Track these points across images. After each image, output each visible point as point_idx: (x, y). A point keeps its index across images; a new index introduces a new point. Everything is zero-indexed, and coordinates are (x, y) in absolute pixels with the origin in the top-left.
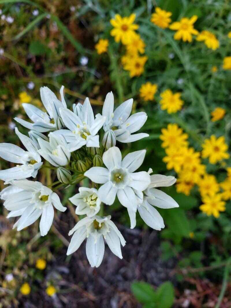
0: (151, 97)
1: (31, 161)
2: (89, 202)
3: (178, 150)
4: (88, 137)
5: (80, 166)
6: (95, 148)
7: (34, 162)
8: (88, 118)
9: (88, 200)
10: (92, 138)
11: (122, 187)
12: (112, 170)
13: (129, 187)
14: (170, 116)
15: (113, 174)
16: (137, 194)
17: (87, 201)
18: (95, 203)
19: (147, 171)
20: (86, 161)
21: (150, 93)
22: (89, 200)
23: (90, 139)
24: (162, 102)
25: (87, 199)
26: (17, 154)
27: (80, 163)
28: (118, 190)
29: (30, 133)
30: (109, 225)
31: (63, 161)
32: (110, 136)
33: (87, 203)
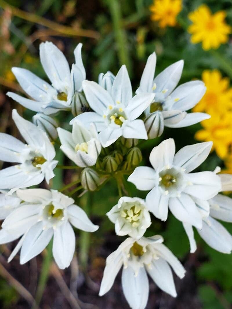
0: (171, 21)
1: (36, 159)
2: (131, 218)
3: (222, 117)
4: (125, 122)
5: (110, 164)
6: (133, 139)
7: (40, 160)
8: (122, 95)
9: (129, 214)
10: (131, 124)
11: (176, 193)
12: (161, 171)
13: (186, 194)
14: (208, 54)
15: (162, 175)
16: (198, 204)
17: (128, 216)
18: (139, 218)
19: (213, 170)
20: (116, 156)
21: (169, 13)
22: (131, 214)
23: (128, 126)
24: (192, 29)
25: (127, 213)
26: (13, 149)
27: (110, 160)
28: (170, 199)
29: (36, 117)
30: (156, 250)
31: (92, 158)
32: (158, 120)
33: (128, 218)
